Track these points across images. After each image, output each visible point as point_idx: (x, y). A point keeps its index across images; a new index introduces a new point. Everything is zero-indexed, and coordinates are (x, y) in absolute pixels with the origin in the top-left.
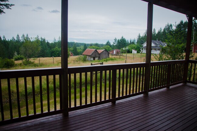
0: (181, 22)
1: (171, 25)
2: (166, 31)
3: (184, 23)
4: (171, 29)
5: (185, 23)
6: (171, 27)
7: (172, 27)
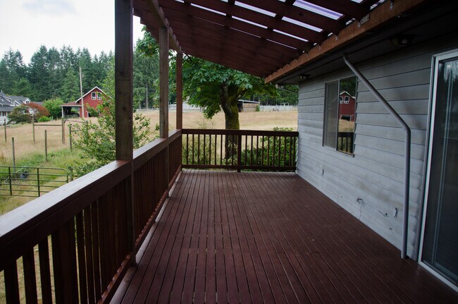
0: (41, 49)
1: (18, 55)
2: (8, 67)
3: (48, 51)
4: (20, 64)
5: (50, 51)
6: (18, 58)
7: (20, 59)
